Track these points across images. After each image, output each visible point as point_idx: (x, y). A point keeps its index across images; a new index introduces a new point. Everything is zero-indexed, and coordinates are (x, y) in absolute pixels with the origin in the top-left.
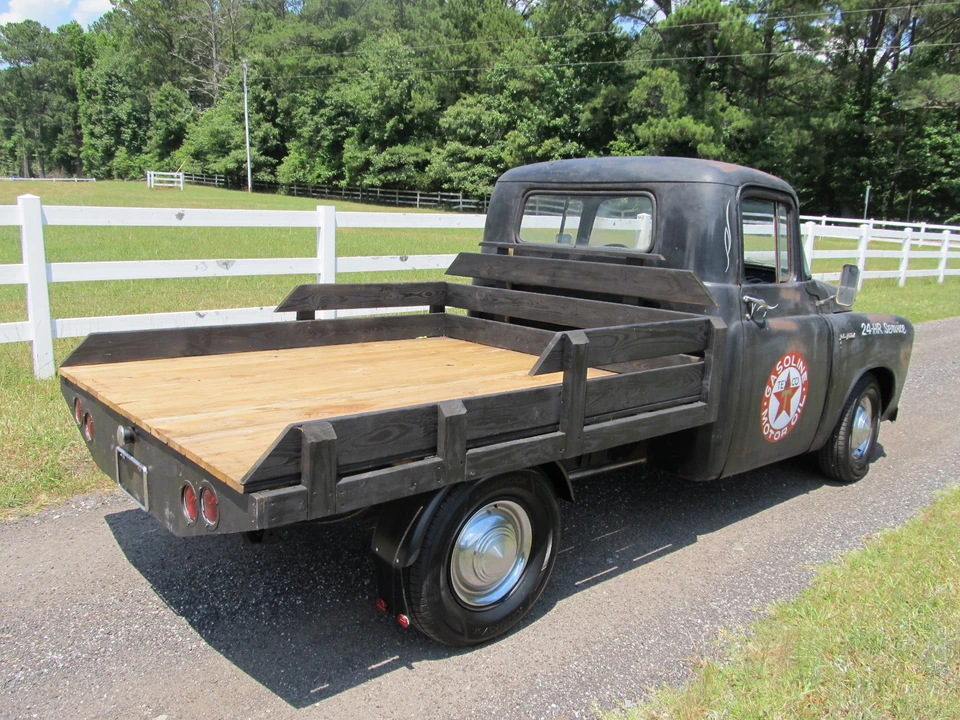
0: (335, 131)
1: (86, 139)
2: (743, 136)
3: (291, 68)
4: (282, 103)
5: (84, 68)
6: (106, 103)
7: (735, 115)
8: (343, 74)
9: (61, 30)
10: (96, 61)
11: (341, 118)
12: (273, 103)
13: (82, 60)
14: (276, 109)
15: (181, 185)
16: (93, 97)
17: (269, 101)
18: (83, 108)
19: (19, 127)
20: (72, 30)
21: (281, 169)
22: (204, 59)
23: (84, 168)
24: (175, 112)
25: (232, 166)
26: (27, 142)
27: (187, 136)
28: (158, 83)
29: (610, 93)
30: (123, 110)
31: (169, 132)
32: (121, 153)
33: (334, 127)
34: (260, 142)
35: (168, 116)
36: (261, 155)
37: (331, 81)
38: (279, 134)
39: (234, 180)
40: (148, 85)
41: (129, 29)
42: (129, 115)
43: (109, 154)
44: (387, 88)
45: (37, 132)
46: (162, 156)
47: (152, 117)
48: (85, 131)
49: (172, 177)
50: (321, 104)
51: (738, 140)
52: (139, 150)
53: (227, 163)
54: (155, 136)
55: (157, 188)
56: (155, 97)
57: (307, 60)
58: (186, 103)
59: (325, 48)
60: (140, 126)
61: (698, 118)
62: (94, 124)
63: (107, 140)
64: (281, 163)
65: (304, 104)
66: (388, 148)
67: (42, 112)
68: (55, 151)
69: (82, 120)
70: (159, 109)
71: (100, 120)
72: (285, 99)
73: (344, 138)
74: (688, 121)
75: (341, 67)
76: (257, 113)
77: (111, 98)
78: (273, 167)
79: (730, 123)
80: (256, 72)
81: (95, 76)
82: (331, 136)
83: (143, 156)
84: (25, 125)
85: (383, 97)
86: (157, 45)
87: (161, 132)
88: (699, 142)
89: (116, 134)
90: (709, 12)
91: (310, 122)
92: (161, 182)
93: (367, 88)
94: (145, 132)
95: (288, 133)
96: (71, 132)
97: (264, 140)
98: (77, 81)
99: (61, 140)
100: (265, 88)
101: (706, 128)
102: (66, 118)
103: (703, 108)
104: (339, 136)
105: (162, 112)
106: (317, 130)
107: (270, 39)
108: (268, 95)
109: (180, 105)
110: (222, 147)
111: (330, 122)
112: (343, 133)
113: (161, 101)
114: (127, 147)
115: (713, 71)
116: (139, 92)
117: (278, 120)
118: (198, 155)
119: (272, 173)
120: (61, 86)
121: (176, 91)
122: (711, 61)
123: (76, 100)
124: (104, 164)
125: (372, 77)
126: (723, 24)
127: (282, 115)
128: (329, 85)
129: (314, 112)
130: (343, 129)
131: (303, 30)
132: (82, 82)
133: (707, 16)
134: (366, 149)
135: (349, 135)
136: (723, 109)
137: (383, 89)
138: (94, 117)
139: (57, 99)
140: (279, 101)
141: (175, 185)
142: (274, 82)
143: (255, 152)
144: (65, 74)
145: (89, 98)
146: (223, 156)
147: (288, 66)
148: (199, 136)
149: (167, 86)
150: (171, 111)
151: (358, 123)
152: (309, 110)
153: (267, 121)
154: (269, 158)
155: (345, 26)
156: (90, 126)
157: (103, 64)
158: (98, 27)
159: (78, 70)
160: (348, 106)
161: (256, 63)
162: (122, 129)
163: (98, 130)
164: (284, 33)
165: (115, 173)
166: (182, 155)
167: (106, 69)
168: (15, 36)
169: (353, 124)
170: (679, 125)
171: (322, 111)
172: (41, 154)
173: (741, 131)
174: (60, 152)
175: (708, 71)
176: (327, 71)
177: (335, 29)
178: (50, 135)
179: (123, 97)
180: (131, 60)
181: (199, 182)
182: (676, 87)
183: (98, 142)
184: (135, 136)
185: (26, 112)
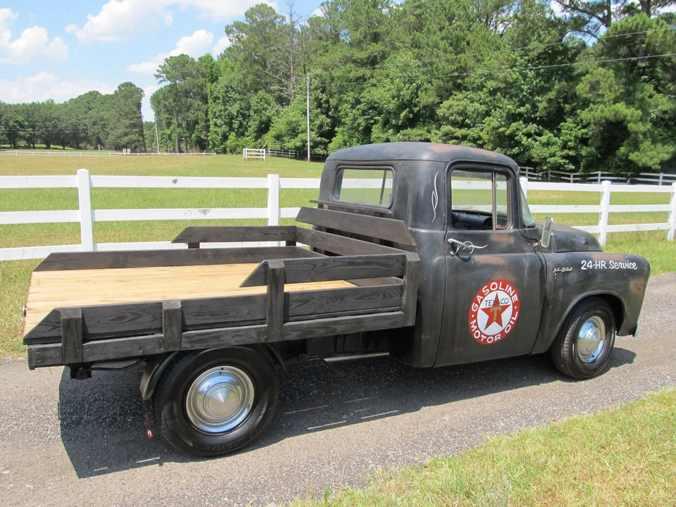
0: (367, 119)
1: (212, 128)
2: (667, 117)
3: (339, 78)
4: (333, 102)
5: (213, 82)
6: (225, 105)
7: (660, 100)
8: (373, 81)
9: (200, 59)
10: (220, 78)
11: (371, 111)
12: (327, 102)
13: (212, 78)
14: (329, 106)
15: (264, 157)
16: (217, 101)
17: (325, 101)
18: (211, 108)
19: (174, 121)
20: (207, 59)
21: (331, 146)
22: (285, 74)
23: (210, 147)
24: (265, 109)
25: (299, 144)
26: (178, 130)
27: (272, 125)
28: (256, 91)
29: (562, 87)
30: (234, 109)
31: (261, 123)
32: (232, 136)
33: (365, 117)
34: (318, 128)
35: (261, 112)
36: (318, 136)
37: (365, 86)
38: (331, 123)
39: (300, 154)
40: (250, 92)
41: (241, 57)
42: (238, 112)
43: (225, 137)
44: (402, 90)
45: (184, 124)
46: (257, 138)
47: (252, 113)
48: (211, 123)
49: (259, 152)
50: (358, 102)
51: (663, 119)
52: (243, 134)
53: (297, 142)
54: (253, 125)
55: (249, 159)
56: (254, 100)
57: (349, 72)
58: (273, 103)
59: (362, 64)
60: (244, 119)
61: (630, 103)
62: (217, 118)
63: (225, 128)
64: (331, 142)
65: (346, 102)
66: (401, 131)
67: (188, 111)
68: (194, 135)
69: (210, 116)
70: (256, 108)
71: (220, 116)
72: (335, 99)
73: (372, 124)
74: (621, 107)
75: (372, 76)
76: (317, 108)
77: (227, 101)
78: (326, 145)
79: (656, 106)
80: (317, 82)
81: (218, 88)
82: (363, 124)
83: (246, 138)
84: (177, 120)
85: (398, 96)
86: (256, 67)
87: (257, 122)
88: (629, 122)
89: (230, 124)
90: (638, 24)
91: (350, 114)
92: (251, 155)
93: (389, 90)
94: (247, 122)
95: (336, 122)
96: (203, 124)
97: (321, 127)
98: (208, 92)
99: (198, 129)
100: (322, 92)
101: (635, 111)
102: (201, 115)
103: (634, 96)
104: (369, 123)
105: (257, 110)
106: (355, 119)
107: (326, 60)
108: (324, 97)
109: (269, 104)
110: (294, 132)
111: (364, 113)
112: (372, 121)
113: (258, 102)
114: (236, 132)
115: (644, 68)
116: (244, 97)
117: (330, 113)
118: (278, 137)
119: (325, 149)
120: (199, 94)
121: (268, 96)
122: (642, 61)
123: (207, 103)
124: (222, 144)
125: (392, 83)
126: (649, 32)
127: (333, 109)
128: (364, 89)
129: (353, 107)
130: (372, 118)
131: (347, 52)
132: (211, 92)
133: (637, 27)
134: (387, 132)
135: (376, 122)
136: (651, 97)
137: (399, 90)
138: (217, 114)
139: (197, 102)
140: (331, 100)
141: (261, 157)
142: (329, 88)
143: (314, 134)
144: (201, 87)
145: (215, 101)
146: (294, 138)
147: (337, 77)
148: (279, 125)
149: (262, 93)
150: (263, 109)
151: (382, 114)
152: (350, 106)
153: (322, 113)
154: (323, 139)
155: (376, 48)
156: (215, 120)
157: (223, 81)
158: (222, 57)
159: (209, 84)
160: (376, 103)
161: (317, 76)
162: (233, 121)
163: (219, 122)
164: (336, 54)
165: (228, 149)
166: (268, 138)
167: (226, 83)
168: (174, 64)
169: (379, 114)
170: (614, 110)
171: (358, 106)
172: (186, 137)
173: (665, 112)
174: (197, 136)
175: (640, 68)
176: (362, 79)
177: (369, 51)
178: (191, 126)
179: (235, 100)
180: (241, 77)
181: (279, 155)
182: (611, 81)
183: (219, 130)
184: (241, 125)
185: (179, 112)
